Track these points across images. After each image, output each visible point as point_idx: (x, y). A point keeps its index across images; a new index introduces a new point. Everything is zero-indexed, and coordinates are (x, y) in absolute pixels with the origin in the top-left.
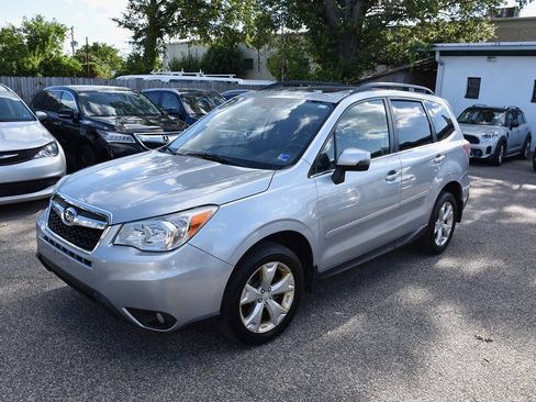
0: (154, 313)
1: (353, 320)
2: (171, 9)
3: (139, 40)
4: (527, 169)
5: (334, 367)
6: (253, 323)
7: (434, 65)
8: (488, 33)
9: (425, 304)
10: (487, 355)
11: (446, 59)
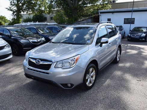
0: (67, 84)
1: (108, 81)
2: (23, 4)
3: (14, 14)
4: (126, 41)
5: (110, 92)
6: (88, 84)
7: (99, 16)
8: (109, 7)
9: (122, 75)
10: (141, 84)
11: (102, 14)
